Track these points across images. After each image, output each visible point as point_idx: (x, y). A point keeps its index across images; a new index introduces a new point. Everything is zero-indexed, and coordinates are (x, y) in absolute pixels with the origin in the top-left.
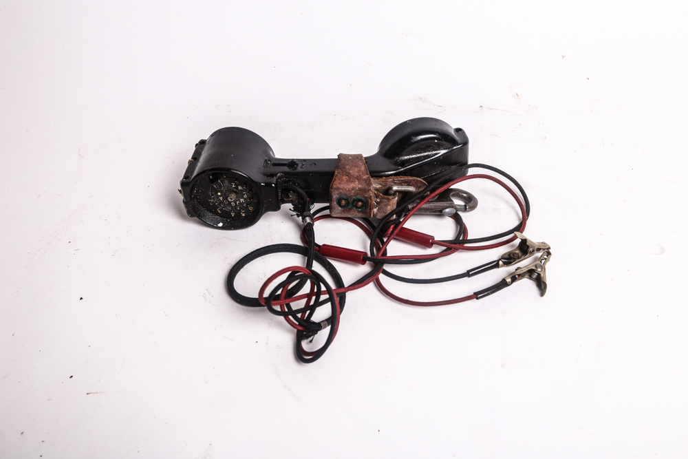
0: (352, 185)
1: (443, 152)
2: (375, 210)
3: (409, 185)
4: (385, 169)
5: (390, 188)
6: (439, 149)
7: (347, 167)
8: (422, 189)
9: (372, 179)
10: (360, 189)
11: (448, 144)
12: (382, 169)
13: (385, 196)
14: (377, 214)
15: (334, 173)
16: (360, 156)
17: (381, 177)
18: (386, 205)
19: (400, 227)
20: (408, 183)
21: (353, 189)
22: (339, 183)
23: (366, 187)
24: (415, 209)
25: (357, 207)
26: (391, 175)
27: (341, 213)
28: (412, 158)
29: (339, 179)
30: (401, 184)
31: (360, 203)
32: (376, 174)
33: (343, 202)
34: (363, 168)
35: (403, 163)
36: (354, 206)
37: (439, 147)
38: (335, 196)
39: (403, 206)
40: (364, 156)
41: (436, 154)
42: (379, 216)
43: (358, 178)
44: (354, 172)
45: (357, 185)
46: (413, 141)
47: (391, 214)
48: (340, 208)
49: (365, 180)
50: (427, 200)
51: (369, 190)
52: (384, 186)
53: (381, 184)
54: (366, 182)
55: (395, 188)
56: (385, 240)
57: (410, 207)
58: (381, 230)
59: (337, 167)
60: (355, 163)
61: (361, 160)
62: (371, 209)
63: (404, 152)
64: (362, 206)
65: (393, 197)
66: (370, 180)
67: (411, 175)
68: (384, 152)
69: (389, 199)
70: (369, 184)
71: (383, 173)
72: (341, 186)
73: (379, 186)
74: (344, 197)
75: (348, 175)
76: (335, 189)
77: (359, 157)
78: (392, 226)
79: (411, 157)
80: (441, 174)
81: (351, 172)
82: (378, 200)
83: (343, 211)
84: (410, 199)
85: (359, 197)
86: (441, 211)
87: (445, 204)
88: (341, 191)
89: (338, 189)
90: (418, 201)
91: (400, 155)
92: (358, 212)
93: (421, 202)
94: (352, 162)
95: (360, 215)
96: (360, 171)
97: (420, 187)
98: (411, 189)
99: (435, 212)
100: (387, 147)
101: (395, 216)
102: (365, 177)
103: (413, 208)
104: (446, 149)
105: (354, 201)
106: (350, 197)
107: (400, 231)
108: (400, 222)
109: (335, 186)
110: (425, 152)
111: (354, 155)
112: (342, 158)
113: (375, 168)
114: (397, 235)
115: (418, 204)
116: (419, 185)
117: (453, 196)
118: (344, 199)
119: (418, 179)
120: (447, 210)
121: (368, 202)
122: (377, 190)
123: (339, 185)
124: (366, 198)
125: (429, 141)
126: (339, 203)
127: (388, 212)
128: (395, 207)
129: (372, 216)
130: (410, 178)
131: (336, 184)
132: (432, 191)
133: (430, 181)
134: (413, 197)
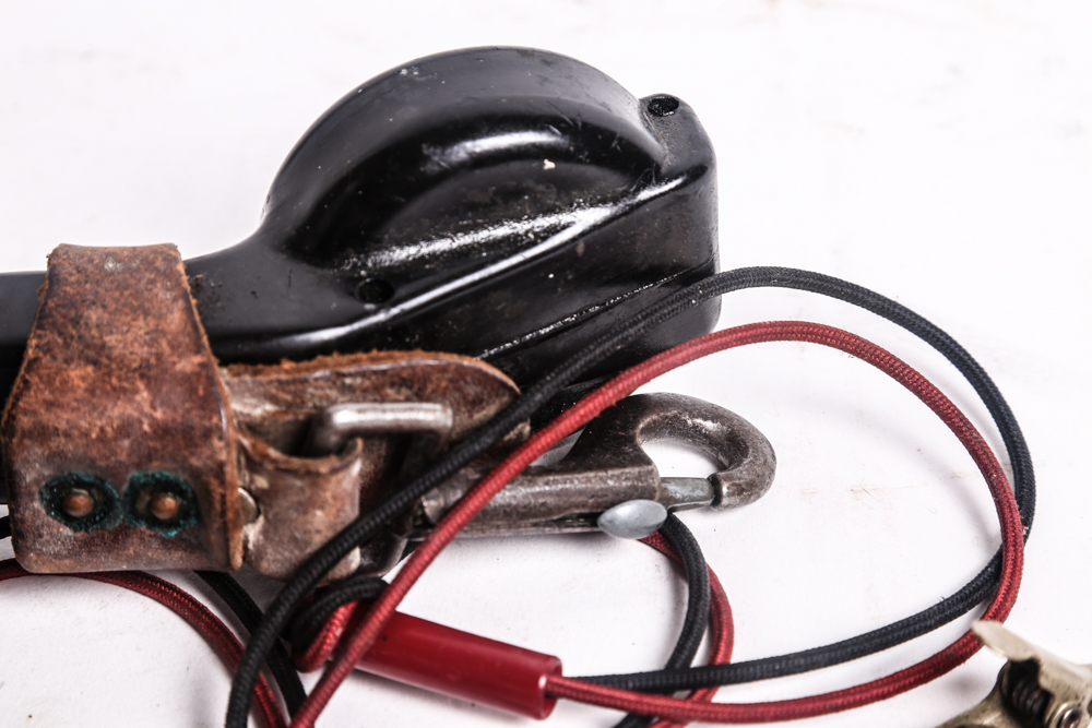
0: (118, 410)
1: (585, 218)
2: (252, 532)
3: (420, 395)
4: (291, 320)
5: (319, 419)
6: (570, 206)
7: (94, 315)
8: (490, 410)
9: (224, 375)
10: (162, 431)
11: (612, 180)
12: (274, 320)
13: (296, 462)
14: (260, 553)
15: (22, 347)
16: (167, 253)
17: (273, 359)
18: (305, 507)
19: (382, 614)
20: (417, 388)
21: (125, 429)
22: (50, 405)
23: (195, 418)
24: (459, 518)
25: (154, 522)
26: (326, 348)
27: (72, 554)
28: (434, 256)
29: (49, 382)
30: (376, 391)
31: (170, 502)
32: (245, 348)
33: (82, 501)
34: (175, 319)
35: (386, 286)
36: (137, 516)
37: (565, 194)
38: (33, 470)
39: (394, 506)
40: (187, 253)
41: (554, 230)
42: (275, 562)
43: (151, 373)
44: (129, 340)
45: (143, 407)
46: (430, 168)
47: (336, 546)
48: (67, 531)
49: (188, 381)
50: (515, 464)
51: (208, 434)
52: (289, 406)
53: (273, 399)
54: (192, 391)
55: (346, 416)
56: (309, 682)
57: (431, 505)
58: (287, 631)
59: (42, 318)
60: (137, 295)
61: (169, 274)
62: (226, 531)
63: (392, 230)
64: (183, 513)
65: (334, 461)
66: (211, 382)
67: (431, 345)
68: (289, 229)
69: (313, 477)
70: (210, 401)
71: (286, 341)
72: (61, 419)
73: (260, 410)
74: (80, 472)
75: (96, 355)
76: (27, 434)
77: (157, 260)
78: (342, 613)
79: (425, 249)
80: (587, 330)
81: (110, 340)
82: (262, 482)
83: (87, 545)
84: (429, 464)
85: (156, 468)
86: (592, 518)
87: (611, 479)
88: (58, 443)
89: (42, 433)
90: (472, 474)
91: (370, 240)
92: (167, 544)
93: (487, 474)
94: (121, 287)
95: (176, 558)
96: (157, 333)
97: (476, 403)
98: (433, 415)
99: (560, 522)
100: (305, 203)
101: (355, 558)
102: (188, 364)
103: (446, 513)
104: (604, 201)
105: (135, 489)
106: (115, 472)
107: (383, 636)
108: (385, 588)
109: (25, 422)
110: (498, 222)
111: (135, 252)
112: (66, 269)
113: (244, 314)
114: (370, 656)
115: (473, 489)
116: (472, 390)
117: (653, 431)
118: (80, 484)
119: (467, 362)
120: (625, 512)
121: (208, 493)
122: (251, 427)
123: (48, 418)
124: (196, 474)
125: (515, 166)
126: (59, 504)
127: (318, 541)
128: (351, 512)
129: (238, 560)
130: (423, 360)
131: (32, 404)
132: (541, 421)
133: (529, 366)
134: (441, 458)
